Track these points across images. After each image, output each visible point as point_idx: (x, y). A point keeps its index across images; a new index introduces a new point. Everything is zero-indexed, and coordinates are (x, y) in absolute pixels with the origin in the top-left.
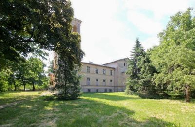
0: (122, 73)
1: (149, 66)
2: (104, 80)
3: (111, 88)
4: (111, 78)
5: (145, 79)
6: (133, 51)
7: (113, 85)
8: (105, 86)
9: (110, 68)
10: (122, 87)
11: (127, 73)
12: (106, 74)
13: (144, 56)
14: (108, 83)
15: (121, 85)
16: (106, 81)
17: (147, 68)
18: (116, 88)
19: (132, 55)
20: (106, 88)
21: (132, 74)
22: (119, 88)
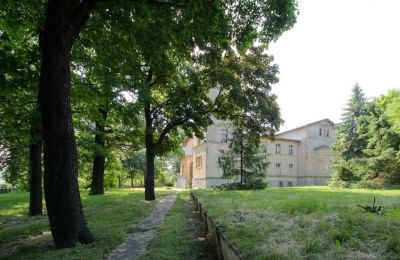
0: (316, 149)
1: (390, 134)
2: (279, 165)
3: (290, 179)
4: (292, 160)
5: (379, 158)
6: (347, 107)
7: (295, 174)
8: (279, 176)
9: (289, 141)
10: (316, 177)
11: (334, 149)
12: (282, 152)
13: (377, 116)
14: (285, 170)
15: (312, 174)
16: (282, 166)
17: (385, 137)
18: (302, 180)
19: (344, 115)
20: (280, 179)
21: (345, 150)
22: (309, 180)
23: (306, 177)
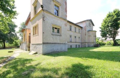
0: (88, 31)
3: (79, 44)
7: (80, 41)
8: (76, 42)
10: (88, 43)
12: (77, 32)
16: (76, 38)
20: (76, 44)
23: (86, 43)
